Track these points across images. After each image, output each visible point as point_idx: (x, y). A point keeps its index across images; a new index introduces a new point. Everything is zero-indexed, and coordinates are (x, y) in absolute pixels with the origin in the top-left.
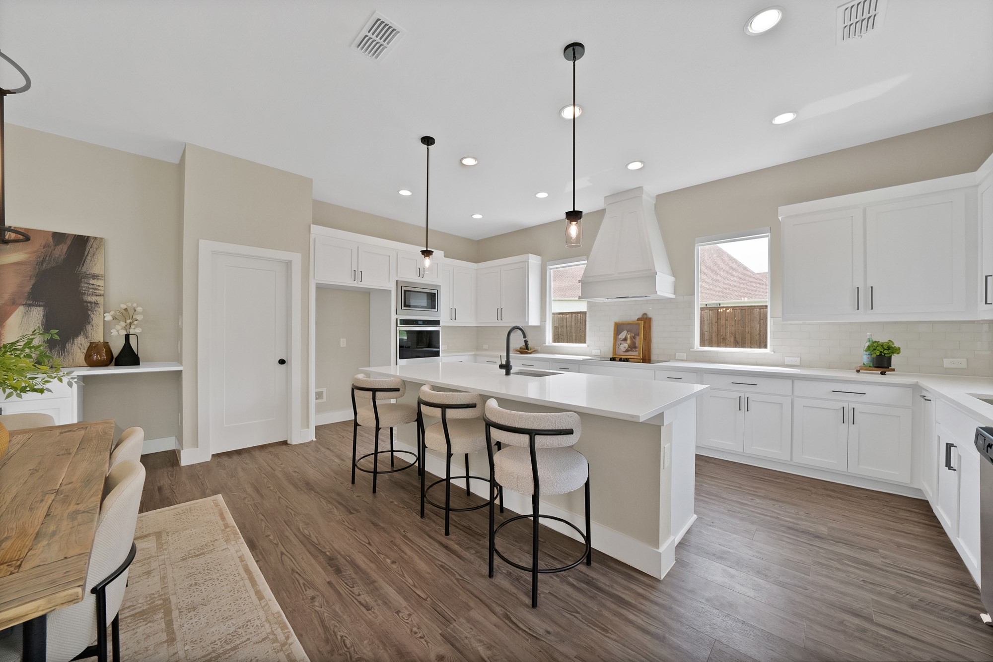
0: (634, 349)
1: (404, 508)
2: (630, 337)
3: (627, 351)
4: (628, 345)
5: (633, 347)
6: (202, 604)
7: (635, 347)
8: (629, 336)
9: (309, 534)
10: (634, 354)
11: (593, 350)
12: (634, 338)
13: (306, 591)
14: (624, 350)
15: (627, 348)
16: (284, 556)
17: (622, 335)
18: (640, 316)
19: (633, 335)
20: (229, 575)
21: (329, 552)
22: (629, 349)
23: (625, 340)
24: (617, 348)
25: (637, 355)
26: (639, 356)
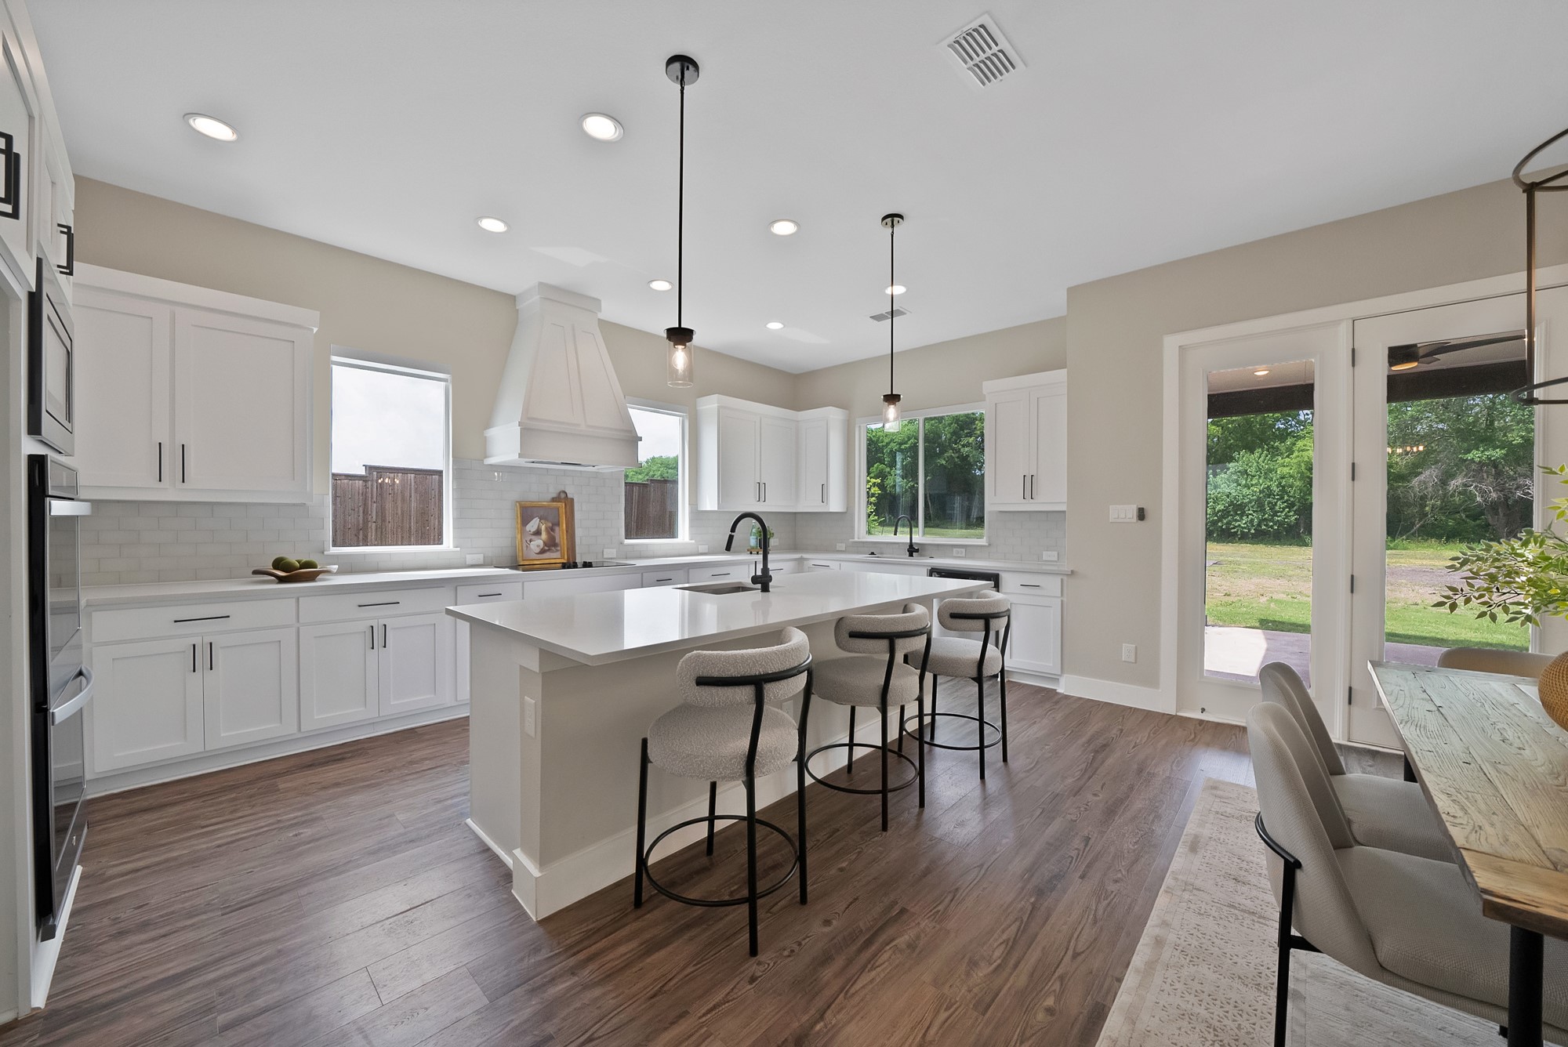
0: (553, 548)
1: (859, 852)
2: (546, 528)
3: (542, 552)
4: (544, 542)
5: (551, 544)
6: (1243, 983)
7: (555, 545)
8: (543, 527)
9: (1004, 946)
10: (555, 556)
11: (467, 556)
12: (552, 529)
13: (1112, 892)
14: (538, 551)
15: (542, 547)
16: (1079, 950)
17: (533, 525)
18: (554, 495)
19: (550, 525)
20: (1179, 993)
21: (1028, 900)
22: (547, 548)
23: (538, 533)
24: (525, 548)
25: (559, 557)
26: (563, 558)
